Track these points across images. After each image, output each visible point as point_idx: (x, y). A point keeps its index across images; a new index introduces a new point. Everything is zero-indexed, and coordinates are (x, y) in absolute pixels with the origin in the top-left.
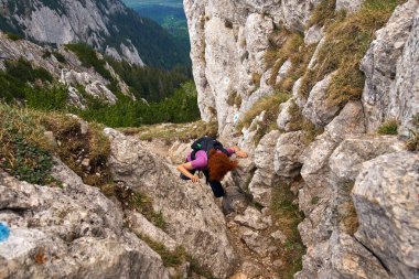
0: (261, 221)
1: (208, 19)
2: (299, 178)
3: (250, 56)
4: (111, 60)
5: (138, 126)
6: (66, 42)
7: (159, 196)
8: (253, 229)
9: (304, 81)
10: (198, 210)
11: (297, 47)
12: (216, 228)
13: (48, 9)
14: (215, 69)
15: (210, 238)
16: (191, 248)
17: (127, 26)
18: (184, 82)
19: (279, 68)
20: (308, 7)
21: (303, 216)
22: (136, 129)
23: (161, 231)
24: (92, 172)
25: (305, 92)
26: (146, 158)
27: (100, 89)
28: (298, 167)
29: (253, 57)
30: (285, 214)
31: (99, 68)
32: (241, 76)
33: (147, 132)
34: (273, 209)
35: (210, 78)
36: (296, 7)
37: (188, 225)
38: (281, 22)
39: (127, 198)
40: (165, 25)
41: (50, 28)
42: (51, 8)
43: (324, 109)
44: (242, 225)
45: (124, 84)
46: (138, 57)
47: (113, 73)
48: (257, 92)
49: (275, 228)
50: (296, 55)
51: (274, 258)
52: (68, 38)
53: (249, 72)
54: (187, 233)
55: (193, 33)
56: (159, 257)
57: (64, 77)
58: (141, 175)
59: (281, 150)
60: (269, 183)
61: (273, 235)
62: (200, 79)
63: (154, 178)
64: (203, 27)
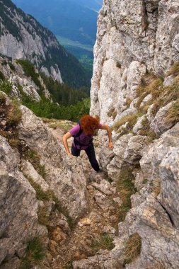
0: (109, 190)
1: (107, 59)
2: (138, 166)
3: (127, 87)
4: (43, 75)
5: (50, 118)
6: (18, 58)
7: (46, 156)
8: (103, 193)
10: (69, 172)
11: (158, 86)
12: (79, 186)
13: (12, 36)
14: (105, 92)
15: (73, 190)
16: (58, 194)
17: (57, 56)
18: (84, 98)
19: (144, 98)
20: (170, 63)
21: (136, 190)
22: (48, 120)
23: (41, 177)
25: (154, 112)
26: (42, 129)
27: (32, 91)
28: (139, 158)
29: (129, 88)
30: (125, 188)
31: (34, 79)
32: (119, 98)
33: (54, 123)
34: (118, 183)
35: (100, 97)
36: (162, 61)
37: (60, 179)
38: (151, 69)
39: (24, 152)
40: (81, 61)
41: (10, 47)
43: (162, 123)
44: (96, 189)
45: (48, 92)
46: (60, 77)
47: (42, 83)
48: (127, 111)
49: (116, 195)
50: (156, 91)
52: (20, 56)
53: (125, 97)
54: (58, 183)
55: (95, 67)
56: (35, 192)
57: (12, 79)
58: (37, 139)
59: (131, 145)
60: (119, 166)
61: (114, 199)
62: (94, 96)
63: (45, 143)
64: (102, 64)
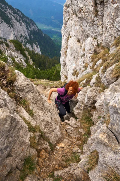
0: (76, 124)
1: (70, 37)
2: (94, 108)
3: (85, 55)
4: (28, 50)
6: (11, 39)
7: (33, 103)
8: (72, 126)
9: (105, 66)
10: (49, 113)
11: (106, 54)
12: (56, 122)
13: (6, 24)
14: (70, 59)
15: (52, 125)
16: (42, 128)
18: (56, 64)
19: (96, 62)
20: (113, 38)
21: (94, 124)
23: (31, 117)
24: (7, 87)
25: (104, 71)
27: (21, 61)
28: (95, 102)
29: (87, 56)
30: (86, 122)
31: (22, 52)
32: (80, 63)
33: (37, 82)
34: (82, 120)
35: (67, 63)
36: (108, 37)
37: (43, 118)
38: (101, 43)
39: (19, 101)
40: (53, 39)
41: (5, 32)
42: (7, 24)
43: (110, 78)
44: (67, 124)
45: (32, 61)
46: (39, 50)
47: (28, 55)
48: (86, 71)
49: (81, 128)
50: (105, 57)
51: (78, 140)
52: (12, 37)
53: (84, 62)
54: (42, 121)
55: (63, 43)
56: (27, 127)
57: (7, 53)
58: (27, 92)
59: (89, 94)
60: (82, 108)
61: (79, 130)
62: (63, 62)
63: (32, 95)
64: (68, 41)
